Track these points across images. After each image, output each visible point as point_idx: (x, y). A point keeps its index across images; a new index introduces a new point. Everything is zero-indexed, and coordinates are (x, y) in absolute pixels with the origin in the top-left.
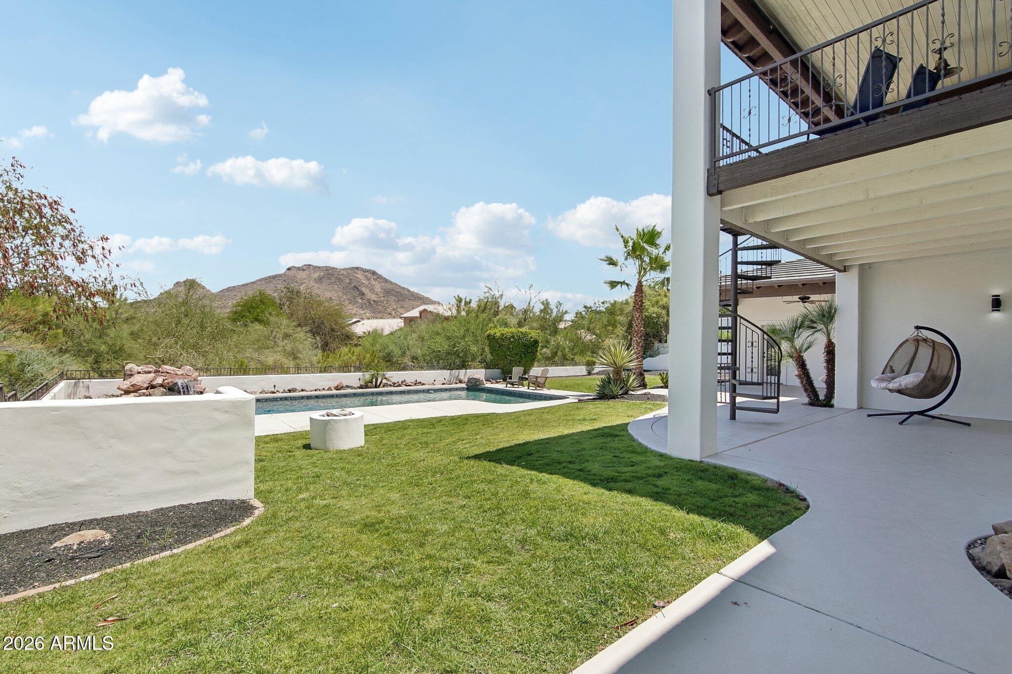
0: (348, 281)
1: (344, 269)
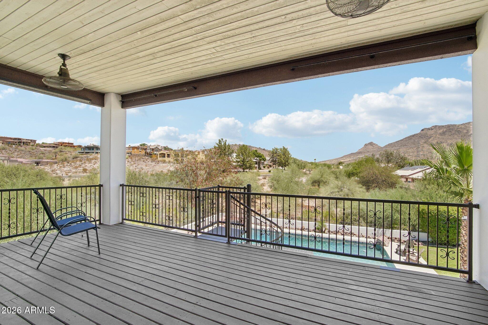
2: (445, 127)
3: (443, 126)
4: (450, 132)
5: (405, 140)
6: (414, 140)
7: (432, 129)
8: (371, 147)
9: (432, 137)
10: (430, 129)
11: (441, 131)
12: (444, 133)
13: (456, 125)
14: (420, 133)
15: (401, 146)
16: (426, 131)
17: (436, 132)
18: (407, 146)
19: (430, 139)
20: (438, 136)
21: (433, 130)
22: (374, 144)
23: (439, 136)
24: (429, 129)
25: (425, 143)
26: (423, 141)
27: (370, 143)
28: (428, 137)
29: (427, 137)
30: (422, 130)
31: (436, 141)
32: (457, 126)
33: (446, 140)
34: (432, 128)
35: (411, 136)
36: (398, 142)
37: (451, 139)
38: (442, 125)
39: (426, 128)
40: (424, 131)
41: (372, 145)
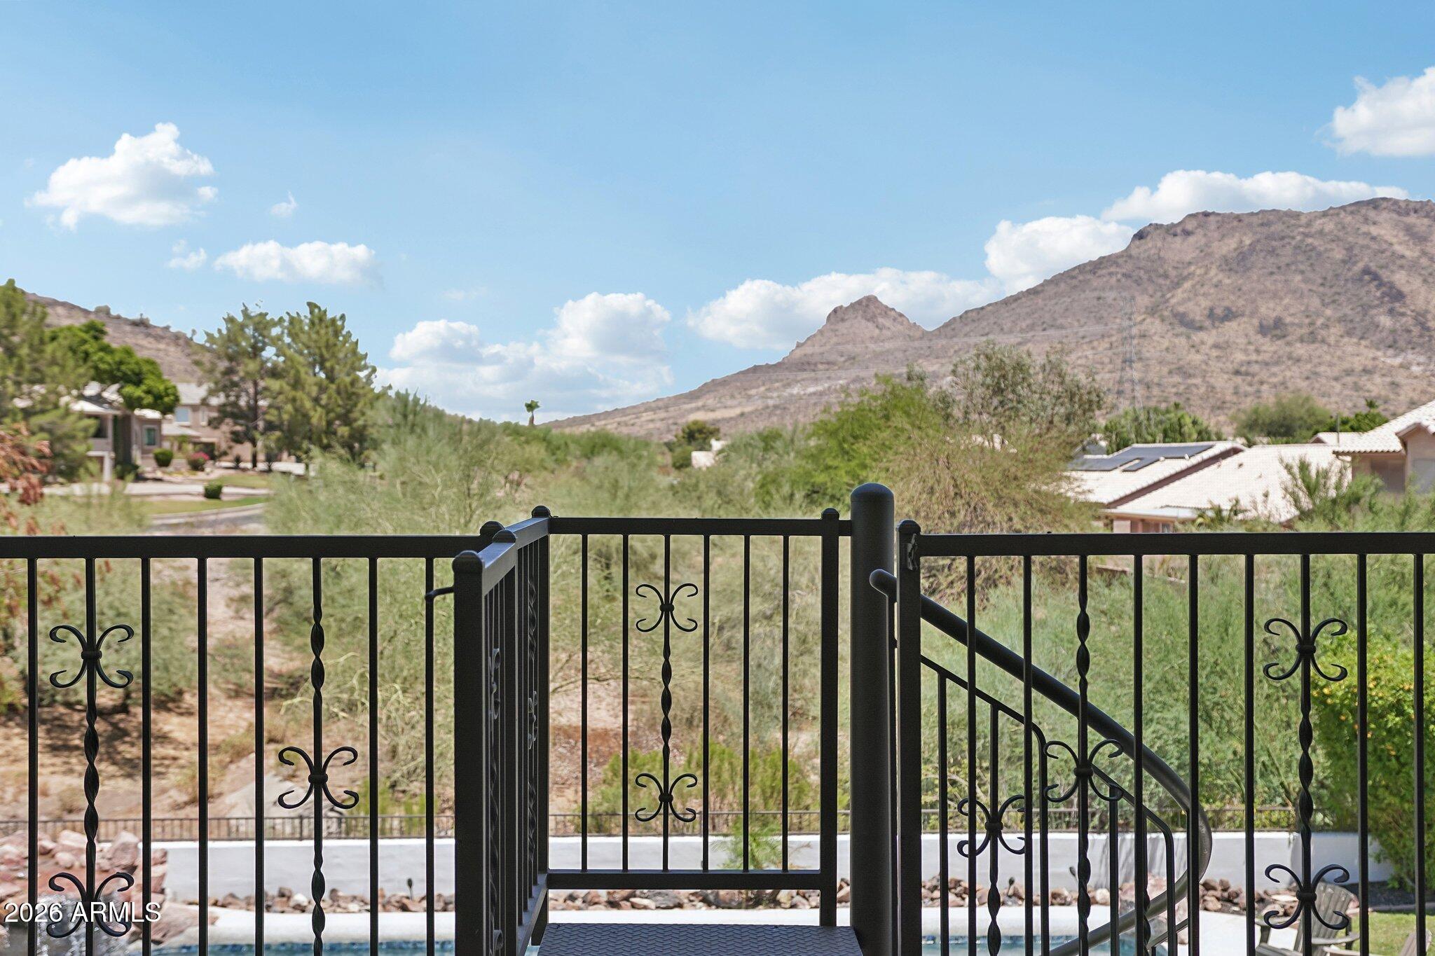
0: (1338, 254)
1: (1325, 214)
2: (1250, 225)
3: (1239, 218)
4: (1273, 252)
5: (1051, 290)
6: (1096, 294)
7: (1187, 233)
8: (865, 329)
9: (1185, 279)
10: (1179, 230)
11: (1230, 245)
12: (1239, 262)
13: (1297, 215)
14: (1126, 254)
15: (1032, 327)
16: (1159, 244)
17: (1205, 252)
18: (1062, 327)
19: (1180, 294)
20: (1213, 272)
21: (1192, 239)
22: (887, 311)
23: (1221, 276)
24: (1169, 230)
25: (1152, 311)
26: (1143, 301)
27: (859, 302)
28: (1166, 276)
29: (1161, 281)
30: (1140, 236)
31: (1205, 303)
32: (1303, 220)
33: (1254, 301)
34: (1189, 227)
35: (1081, 268)
36: (1014, 305)
37: (1275, 295)
38: (1237, 212)
39: (1158, 227)
40: (1148, 243)
41: (872, 319)
